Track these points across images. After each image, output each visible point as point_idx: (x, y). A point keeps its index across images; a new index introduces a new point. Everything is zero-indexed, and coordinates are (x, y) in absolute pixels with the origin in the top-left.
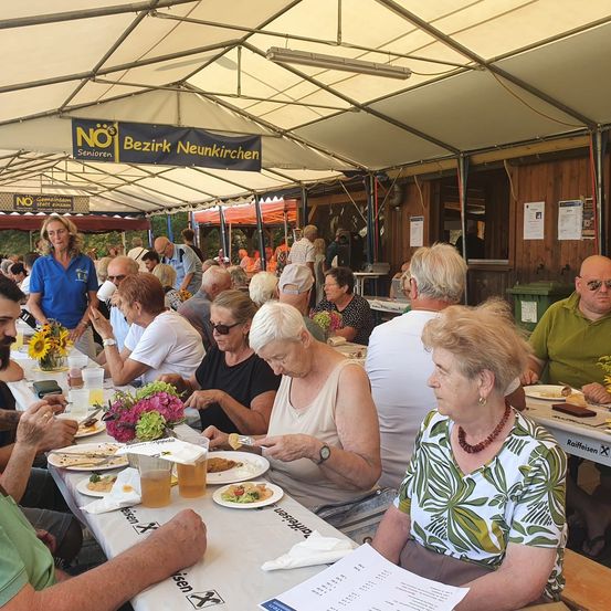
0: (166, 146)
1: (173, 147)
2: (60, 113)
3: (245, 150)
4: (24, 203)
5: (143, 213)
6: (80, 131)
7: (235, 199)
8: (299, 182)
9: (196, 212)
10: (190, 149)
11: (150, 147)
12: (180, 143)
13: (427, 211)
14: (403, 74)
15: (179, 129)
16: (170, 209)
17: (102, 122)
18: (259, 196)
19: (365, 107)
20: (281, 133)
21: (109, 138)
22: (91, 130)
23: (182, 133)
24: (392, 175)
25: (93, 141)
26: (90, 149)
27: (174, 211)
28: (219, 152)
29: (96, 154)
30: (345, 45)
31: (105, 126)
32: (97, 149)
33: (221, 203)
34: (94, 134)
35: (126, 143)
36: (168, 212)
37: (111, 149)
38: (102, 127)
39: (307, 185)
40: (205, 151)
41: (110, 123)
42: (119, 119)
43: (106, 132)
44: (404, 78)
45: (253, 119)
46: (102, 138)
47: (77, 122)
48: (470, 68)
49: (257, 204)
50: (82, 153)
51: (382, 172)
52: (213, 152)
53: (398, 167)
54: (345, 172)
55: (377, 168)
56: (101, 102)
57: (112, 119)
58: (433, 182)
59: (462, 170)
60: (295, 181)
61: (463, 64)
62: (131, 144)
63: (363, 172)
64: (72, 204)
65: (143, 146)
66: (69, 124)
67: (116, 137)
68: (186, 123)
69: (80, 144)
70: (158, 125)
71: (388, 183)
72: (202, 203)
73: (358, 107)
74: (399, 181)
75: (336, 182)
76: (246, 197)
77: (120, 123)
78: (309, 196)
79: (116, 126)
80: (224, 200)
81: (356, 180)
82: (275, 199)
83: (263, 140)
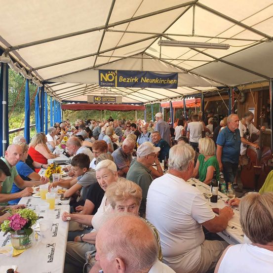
0: (136, 80)
1: (139, 80)
2: (94, 68)
3: (170, 79)
4: (97, 99)
5: (143, 103)
6: (102, 75)
7: (176, 98)
8: (201, 91)
9: (162, 103)
10: (146, 80)
11: (130, 80)
12: (142, 78)
13: (256, 105)
14: (226, 47)
15: (142, 72)
16: (152, 102)
17: (111, 71)
18: (185, 97)
19: (220, 60)
20: (187, 71)
21: (113, 77)
22: (106, 74)
23: (143, 74)
24: (240, 88)
25: (107, 78)
26: (105, 82)
27: (154, 103)
28: (159, 81)
29: (108, 84)
30: (196, 36)
31: (112, 72)
32: (108, 82)
33: (170, 100)
34: (107, 76)
35: (120, 79)
36: (151, 103)
37: (114, 82)
38: (111, 73)
39: (204, 92)
40: (153, 81)
41: (114, 71)
42: (117, 69)
43: (112, 75)
44: (226, 49)
45: (174, 66)
46: (110, 77)
47: (101, 71)
48: (263, 42)
49: (184, 100)
50: (102, 83)
51: (236, 87)
52: (156, 81)
53: (242, 85)
54: (218, 87)
55: (233, 85)
56: (110, 63)
57: (115, 69)
58: (259, 92)
59: (271, 87)
60: (198, 90)
61: (259, 40)
62: (122, 79)
63: (227, 87)
64: (115, 100)
65: (127, 80)
66: (97, 72)
67: (116, 77)
68: (145, 69)
69: (101, 80)
70: (134, 71)
71: (238, 92)
72: (163, 99)
73: (217, 60)
74: (243, 91)
75: (216, 91)
76: (180, 97)
77: (118, 71)
78: (205, 97)
79: (116, 72)
80: (171, 98)
81: (224, 90)
82: (191, 98)
83: (179, 75)
